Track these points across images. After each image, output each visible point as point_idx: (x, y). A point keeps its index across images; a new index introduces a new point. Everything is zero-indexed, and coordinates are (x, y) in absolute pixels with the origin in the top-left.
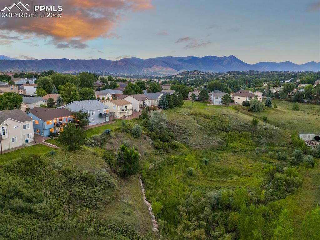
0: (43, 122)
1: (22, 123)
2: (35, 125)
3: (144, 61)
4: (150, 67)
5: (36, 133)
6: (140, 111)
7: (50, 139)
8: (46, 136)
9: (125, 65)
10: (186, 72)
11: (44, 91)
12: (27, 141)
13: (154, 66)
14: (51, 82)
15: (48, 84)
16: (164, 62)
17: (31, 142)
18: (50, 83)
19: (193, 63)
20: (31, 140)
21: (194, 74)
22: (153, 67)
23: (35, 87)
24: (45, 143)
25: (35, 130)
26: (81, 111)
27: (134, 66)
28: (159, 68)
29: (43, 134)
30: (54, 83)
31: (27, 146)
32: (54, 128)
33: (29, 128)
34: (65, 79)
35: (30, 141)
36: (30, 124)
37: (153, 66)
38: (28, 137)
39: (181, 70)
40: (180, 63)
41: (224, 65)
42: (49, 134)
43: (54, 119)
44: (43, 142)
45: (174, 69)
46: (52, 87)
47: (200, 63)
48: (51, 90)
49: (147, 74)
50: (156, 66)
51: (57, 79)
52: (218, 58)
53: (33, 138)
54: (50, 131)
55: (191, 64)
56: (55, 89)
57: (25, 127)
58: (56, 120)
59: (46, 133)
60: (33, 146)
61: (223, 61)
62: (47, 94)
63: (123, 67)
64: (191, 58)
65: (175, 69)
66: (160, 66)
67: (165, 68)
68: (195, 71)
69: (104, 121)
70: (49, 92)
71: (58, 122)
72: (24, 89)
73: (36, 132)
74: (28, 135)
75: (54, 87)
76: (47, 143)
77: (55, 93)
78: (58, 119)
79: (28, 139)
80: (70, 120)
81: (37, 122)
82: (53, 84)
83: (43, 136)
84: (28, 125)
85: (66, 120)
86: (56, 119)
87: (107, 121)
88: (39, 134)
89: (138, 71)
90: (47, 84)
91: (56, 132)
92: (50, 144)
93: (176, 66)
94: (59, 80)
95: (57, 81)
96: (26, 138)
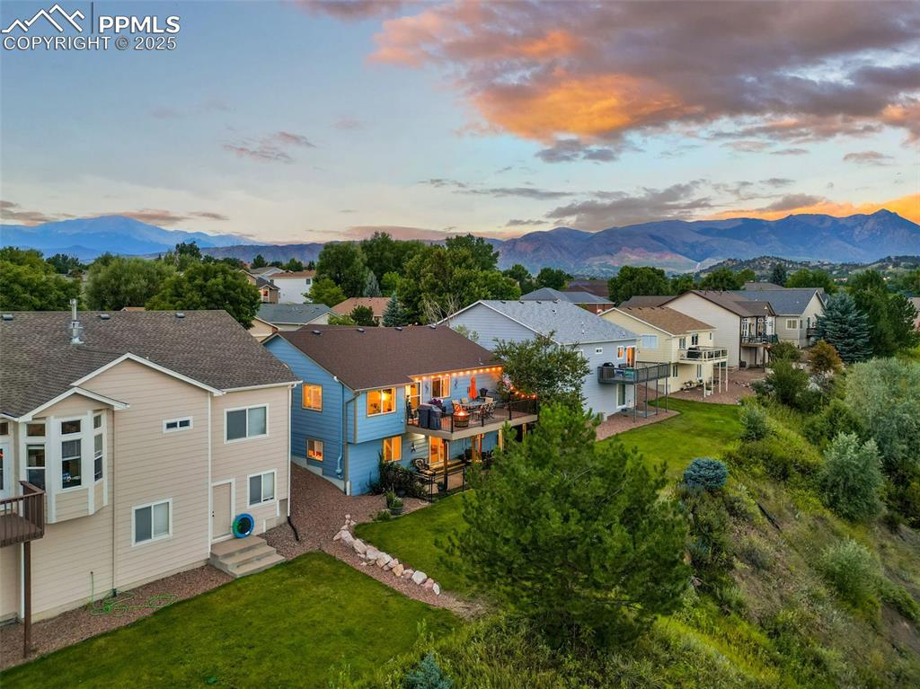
0: (349, 396)
1: (217, 393)
2: (300, 416)
3: (592, 237)
4: (610, 254)
5: (303, 463)
6: (742, 365)
7: (384, 518)
8: (356, 491)
9: (536, 250)
10: (730, 262)
11: (337, 289)
12: (244, 524)
13: (623, 248)
14: (362, 260)
15: (351, 267)
16: (652, 237)
17: (270, 537)
18: (359, 263)
19: (749, 238)
20: (268, 515)
21: (763, 269)
22: (621, 254)
23: (308, 282)
24: (359, 544)
25: (300, 443)
26: (543, 342)
27: (563, 252)
28: (638, 256)
29: (343, 476)
30: (369, 264)
31: (239, 572)
32: (405, 437)
33: (264, 432)
34: (404, 252)
35: (260, 526)
36: (273, 404)
37: (621, 249)
38: (255, 498)
39: (707, 260)
40: (703, 239)
41: (857, 240)
42: (376, 475)
43: (409, 381)
44: (345, 535)
45: (685, 258)
46: (363, 277)
47: (773, 237)
48: (359, 286)
49: (602, 272)
50: (629, 249)
51: (379, 253)
52: (835, 220)
53: (283, 502)
54: (381, 457)
55: (741, 242)
56: (375, 282)
57: (237, 425)
58: (416, 391)
59: (360, 469)
60: (277, 566)
61: (853, 228)
62: (345, 298)
63: (532, 256)
64: (740, 223)
65: (689, 257)
66: (642, 249)
67: (655, 255)
68: (762, 258)
69: (619, 408)
70: (354, 290)
71: (425, 399)
72: (274, 287)
73: (304, 455)
74: (256, 481)
75: (370, 277)
76: (373, 553)
77: (372, 295)
78: (426, 380)
79: (249, 509)
80: (484, 392)
81: (313, 395)
82: (367, 268)
83: (339, 484)
84: (259, 415)
85: (463, 388)
86: (417, 380)
87: (630, 404)
88: (318, 471)
89: (572, 266)
90: (348, 267)
91: (413, 462)
92: (394, 562)
93: (693, 246)
94: (387, 254)
95: (380, 260)
96: (239, 505)
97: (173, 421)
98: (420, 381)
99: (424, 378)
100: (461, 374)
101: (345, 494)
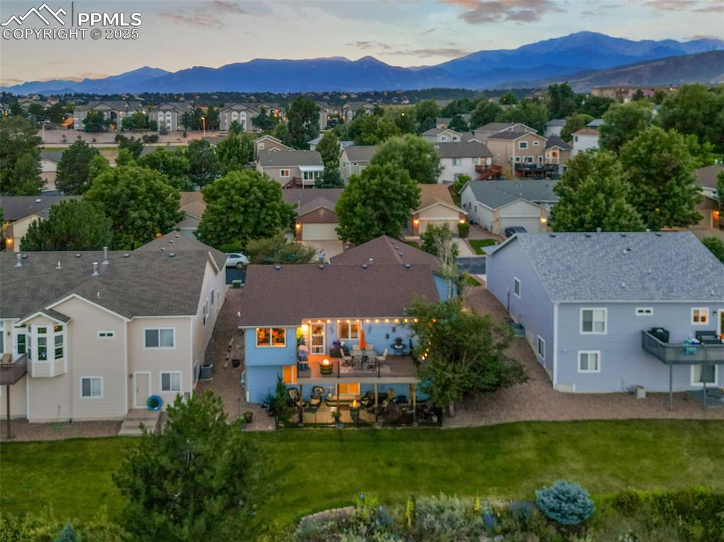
8: (255, 401)
12: (153, 402)
29: (245, 386)
31: (122, 432)
33: (172, 346)
36: (180, 329)
59: (257, 384)
69: (698, 385)
71: (329, 339)
72: (566, 147)
74: (166, 378)
78: (332, 324)
79: (160, 393)
80: (398, 341)
84: (169, 334)
96: (155, 389)
97: (102, 332)
98: (324, 324)
99: (329, 321)
100: (377, 321)
101: (245, 399)
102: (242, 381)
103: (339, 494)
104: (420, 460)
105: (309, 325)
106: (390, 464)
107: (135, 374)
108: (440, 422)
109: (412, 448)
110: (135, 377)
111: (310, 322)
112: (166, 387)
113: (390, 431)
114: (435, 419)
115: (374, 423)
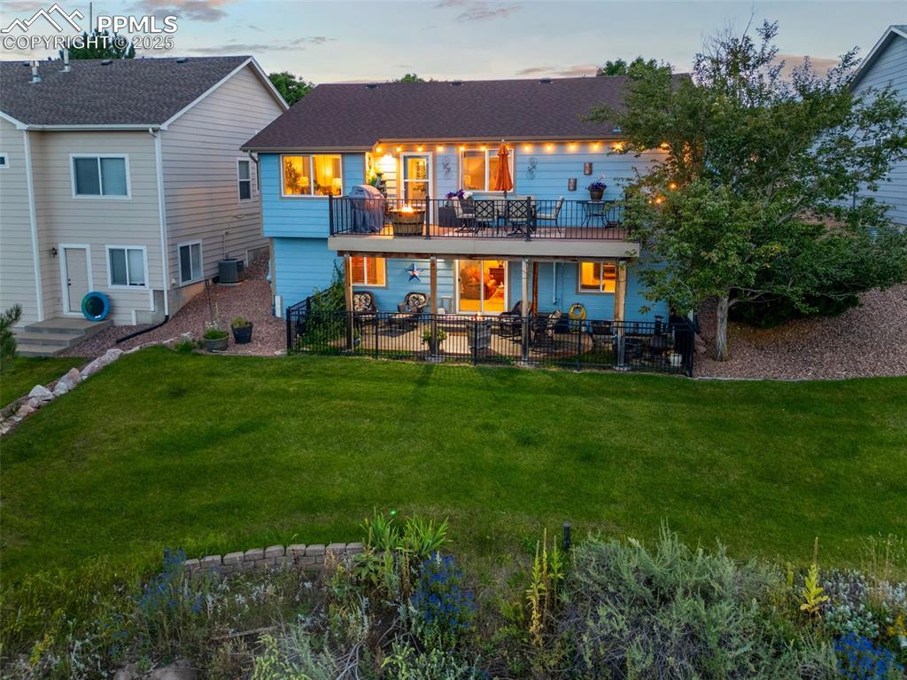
20: (137, 305)
33: (125, 193)
35: (128, 316)
36: (134, 156)
53: (158, 294)
57: (88, 177)
74: (119, 258)
96: (97, 280)
98: (429, 154)
99: (441, 150)
100: (549, 148)
101: (274, 314)
102: (269, 277)
103: (342, 504)
104: (620, 440)
105: (397, 157)
106: (526, 441)
107: (61, 247)
108: (688, 365)
109: (600, 409)
110: (61, 253)
111: (399, 149)
112: (118, 278)
113: (553, 374)
114: (676, 359)
115: (517, 358)
